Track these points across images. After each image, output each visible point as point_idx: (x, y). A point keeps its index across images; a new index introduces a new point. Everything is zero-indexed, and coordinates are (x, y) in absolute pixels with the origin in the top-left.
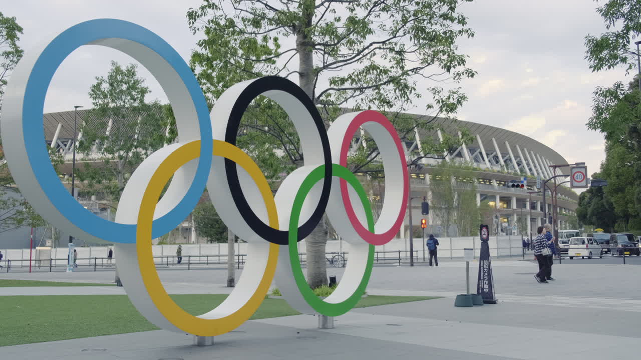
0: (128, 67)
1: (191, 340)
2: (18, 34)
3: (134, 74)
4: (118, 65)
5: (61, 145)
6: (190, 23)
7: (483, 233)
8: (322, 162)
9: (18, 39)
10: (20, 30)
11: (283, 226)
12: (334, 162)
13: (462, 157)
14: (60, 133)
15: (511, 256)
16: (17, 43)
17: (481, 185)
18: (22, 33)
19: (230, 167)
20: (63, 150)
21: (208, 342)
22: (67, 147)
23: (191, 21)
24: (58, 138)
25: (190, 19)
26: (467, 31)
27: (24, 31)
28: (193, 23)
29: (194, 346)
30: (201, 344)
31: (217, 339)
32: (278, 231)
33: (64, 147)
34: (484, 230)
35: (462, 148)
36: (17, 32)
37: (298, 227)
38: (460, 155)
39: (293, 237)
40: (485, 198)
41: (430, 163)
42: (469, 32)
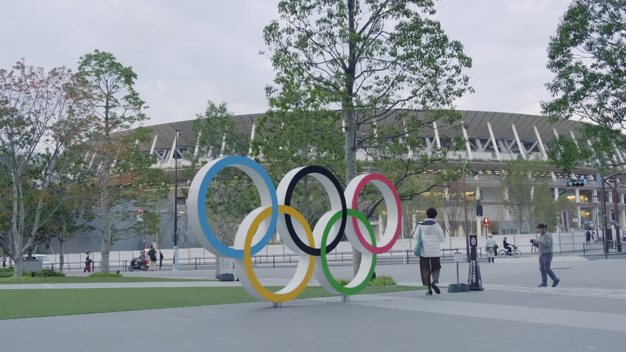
0: (220, 105)
1: (270, 304)
2: (133, 79)
3: (225, 110)
4: (213, 103)
5: (158, 155)
6: (267, 96)
7: (472, 241)
8: (340, 209)
9: (133, 83)
10: (135, 76)
11: (317, 246)
12: (348, 208)
13: (538, 151)
14: (157, 143)
15: (574, 251)
16: (133, 86)
17: (559, 179)
18: (137, 79)
19: (288, 218)
20: (160, 159)
21: (279, 305)
22: (163, 156)
23: (268, 94)
24: (155, 149)
25: (267, 93)
26: (469, 89)
27: (137, 77)
28: (269, 95)
29: (271, 308)
30: (275, 306)
31: (283, 304)
32: (314, 249)
33: (160, 156)
34: (474, 238)
35: (538, 143)
36: (133, 78)
37: (327, 245)
38: (537, 149)
39: (323, 251)
40: (564, 192)
41: (505, 159)
42: (471, 89)
